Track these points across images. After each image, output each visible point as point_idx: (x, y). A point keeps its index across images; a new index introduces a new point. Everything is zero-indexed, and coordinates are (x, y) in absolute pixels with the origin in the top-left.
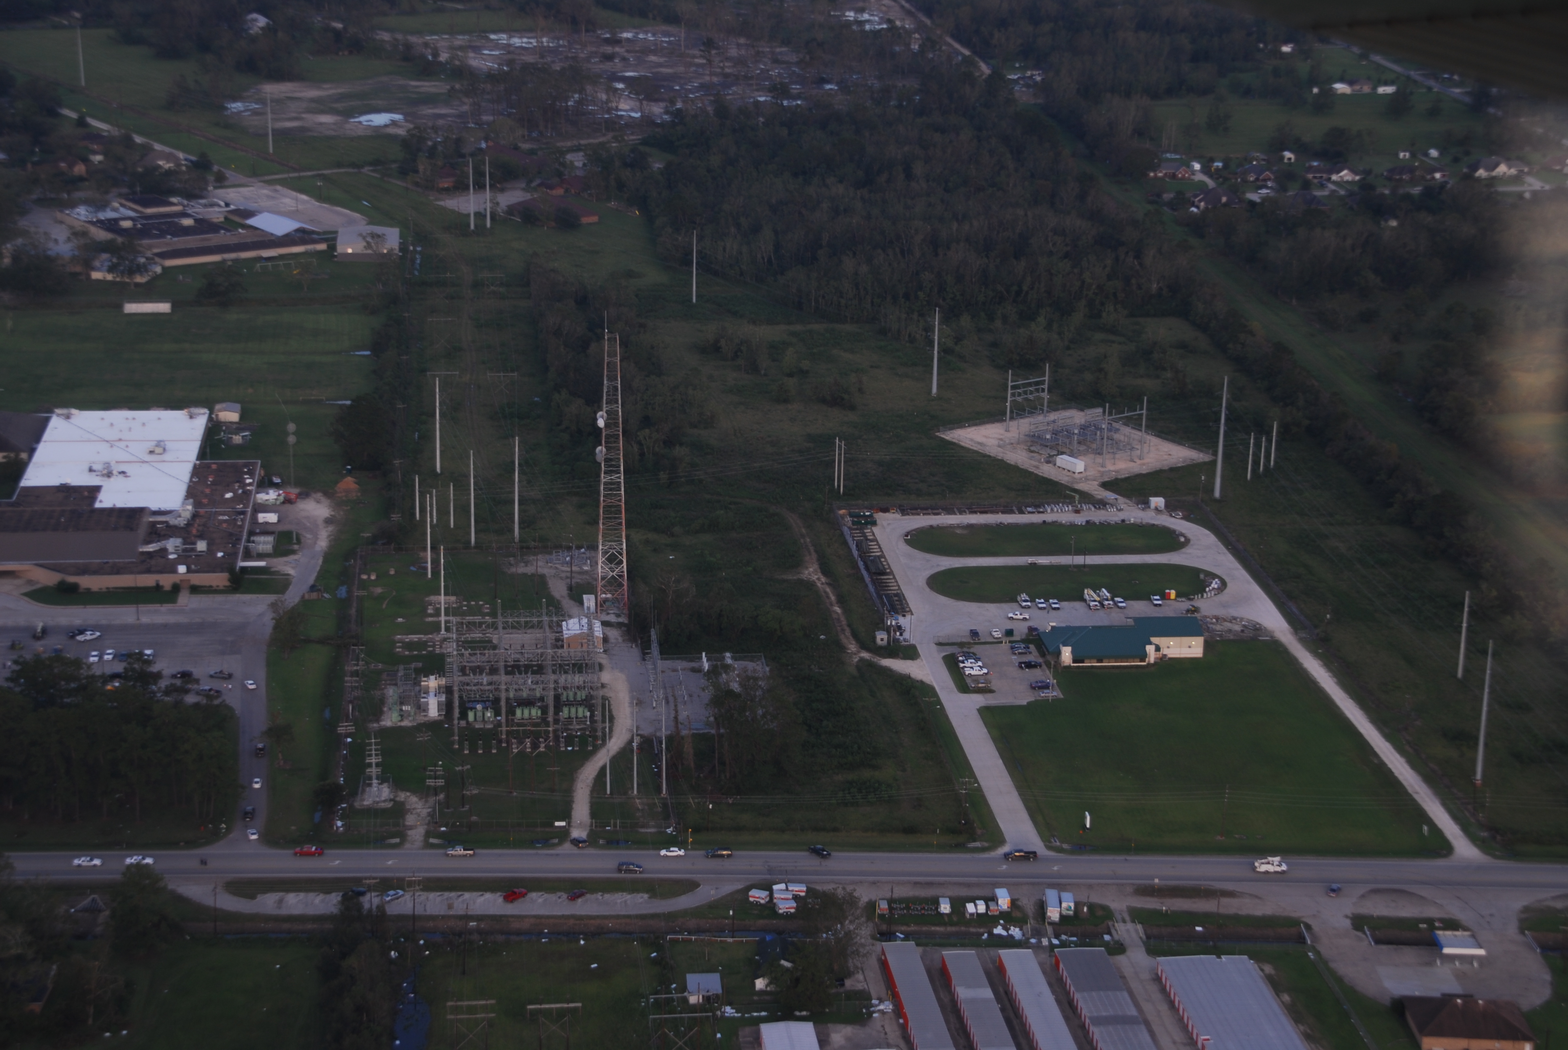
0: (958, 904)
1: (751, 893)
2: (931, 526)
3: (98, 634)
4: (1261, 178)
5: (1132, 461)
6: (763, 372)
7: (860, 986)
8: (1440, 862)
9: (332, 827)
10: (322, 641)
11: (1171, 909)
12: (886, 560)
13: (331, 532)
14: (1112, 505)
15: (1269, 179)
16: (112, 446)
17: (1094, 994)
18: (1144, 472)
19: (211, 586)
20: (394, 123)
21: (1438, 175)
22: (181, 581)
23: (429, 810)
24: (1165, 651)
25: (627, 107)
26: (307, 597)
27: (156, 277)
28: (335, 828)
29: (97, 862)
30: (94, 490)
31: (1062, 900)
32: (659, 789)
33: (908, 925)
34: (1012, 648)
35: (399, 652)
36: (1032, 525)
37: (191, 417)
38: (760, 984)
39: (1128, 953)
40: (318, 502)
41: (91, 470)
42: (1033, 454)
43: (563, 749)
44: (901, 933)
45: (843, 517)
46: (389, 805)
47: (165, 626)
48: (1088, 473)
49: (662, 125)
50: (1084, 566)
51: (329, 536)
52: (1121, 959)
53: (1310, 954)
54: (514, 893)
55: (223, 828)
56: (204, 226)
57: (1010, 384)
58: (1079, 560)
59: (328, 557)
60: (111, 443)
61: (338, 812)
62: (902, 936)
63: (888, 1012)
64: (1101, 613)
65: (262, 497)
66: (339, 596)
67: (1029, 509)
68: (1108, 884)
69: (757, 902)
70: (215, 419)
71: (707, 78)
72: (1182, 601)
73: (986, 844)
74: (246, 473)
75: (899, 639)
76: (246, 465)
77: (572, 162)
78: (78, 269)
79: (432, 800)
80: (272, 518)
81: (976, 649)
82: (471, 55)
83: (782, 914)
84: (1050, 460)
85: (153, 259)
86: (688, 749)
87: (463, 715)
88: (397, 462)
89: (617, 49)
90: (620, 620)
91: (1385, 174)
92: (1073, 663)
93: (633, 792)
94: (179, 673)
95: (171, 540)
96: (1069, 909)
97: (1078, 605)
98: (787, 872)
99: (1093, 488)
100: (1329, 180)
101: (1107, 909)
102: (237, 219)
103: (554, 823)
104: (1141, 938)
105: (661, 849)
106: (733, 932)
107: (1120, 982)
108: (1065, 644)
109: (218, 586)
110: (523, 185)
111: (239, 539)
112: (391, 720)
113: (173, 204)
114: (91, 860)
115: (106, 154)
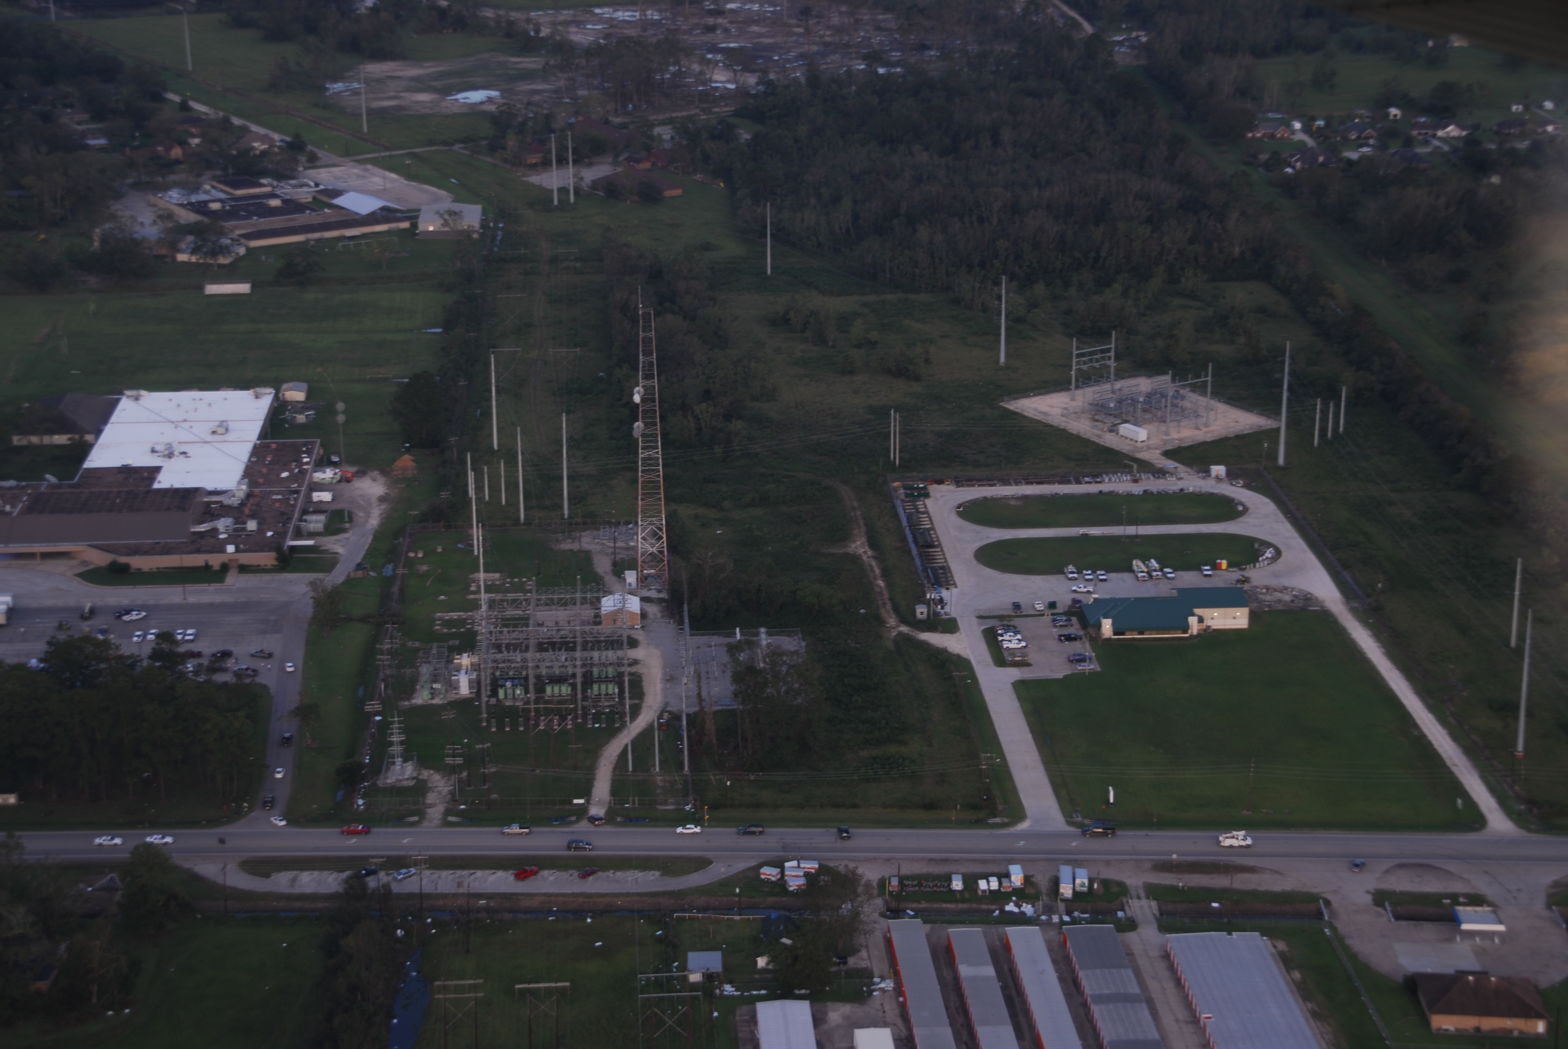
0: (970, 881)
1: (762, 870)
2: (985, 498)
3: (144, 614)
4: (1363, 135)
5: (1197, 428)
6: (831, 344)
7: (863, 964)
8: (1472, 836)
9: (352, 805)
10: (363, 620)
11: (1189, 885)
12: (936, 533)
13: (384, 510)
14: (1172, 474)
15: (1372, 137)
16: (176, 427)
17: (1098, 971)
18: (1209, 440)
19: (259, 566)
20: (490, 100)
21: (1550, 128)
22: (230, 560)
23: (451, 788)
24: (1208, 622)
25: (724, 79)
26: (352, 575)
27: (240, 259)
28: (355, 807)
29: (118, 841)
30: (155, 471)
31: (1076, 876)
32: (681, 766)
33: (919, 902)
34: (1054, 620)
35: (437, 629)
36: (1088, 496)
37: (257, 397)
38: (761, 962)
39: (1140, 930)
40: (374, 480)
41: (153, 451)
42: (1096, 423)
43: (590, 726)
44: (912, 910)
45: (896, 489)
46: (412, 783)
47: (211, 606)
48: (1151, 442)
49: (755, 96)
50: (1137, 536)
51: (381, 514)
52: (1131, 937)
53: (1326, 930)
54: (526, 871)
55: (245, 807)
56: (292, 206)
57: (1075, 353)
58: (1131, 530)
59: (378, 535)
60: (175, 424)
61: (360, 791)
62: (912, 913)
63: (888, 990)
64: (1149, 584)
65: (319, 476)
66: (384, 574)
67: (1087, 479)
68: (1126, 860)
69: (768, 879)
70: (281, 399)
71: (806, 47)
72: (1233, 571)
73: (1006, 820)
74: (304, 452)
75: (939, 612)
76: (305, 444)
77: (660, 135)
78: (164, 251)
79: (454, 778)
80: (326, 496)
81: (1016, 622)
82: (573, 29)
83: (792, 892)
84: (1113, 429)
85: (238, 240)
86: (710, 726)
87: (494, 693)
88: (452, 439)
89: (720, 20)
90: (661, 596)
91: (1494, 128)
92: (1114, 635)
93: (655, 769)
94: (219, 652)
95: (223, 519)
96: (1083, 885)
97: (1126, 576)
98: (799, 849)
99: (1154, 457)
100: (1434, 136)
101: (1121, 885)
102: (324, 198)
103: (572, 801)
104: (1154, 914)
105: (677, 827)
106: (741, 910)
107: (1129, 958)
108: (1106, 617)
109: (265, 565)
110: (611, 159)
111: (290, 519)
112: (422, 699)
113: (261, 185)
114: (112, 839)
115: (203, 136)
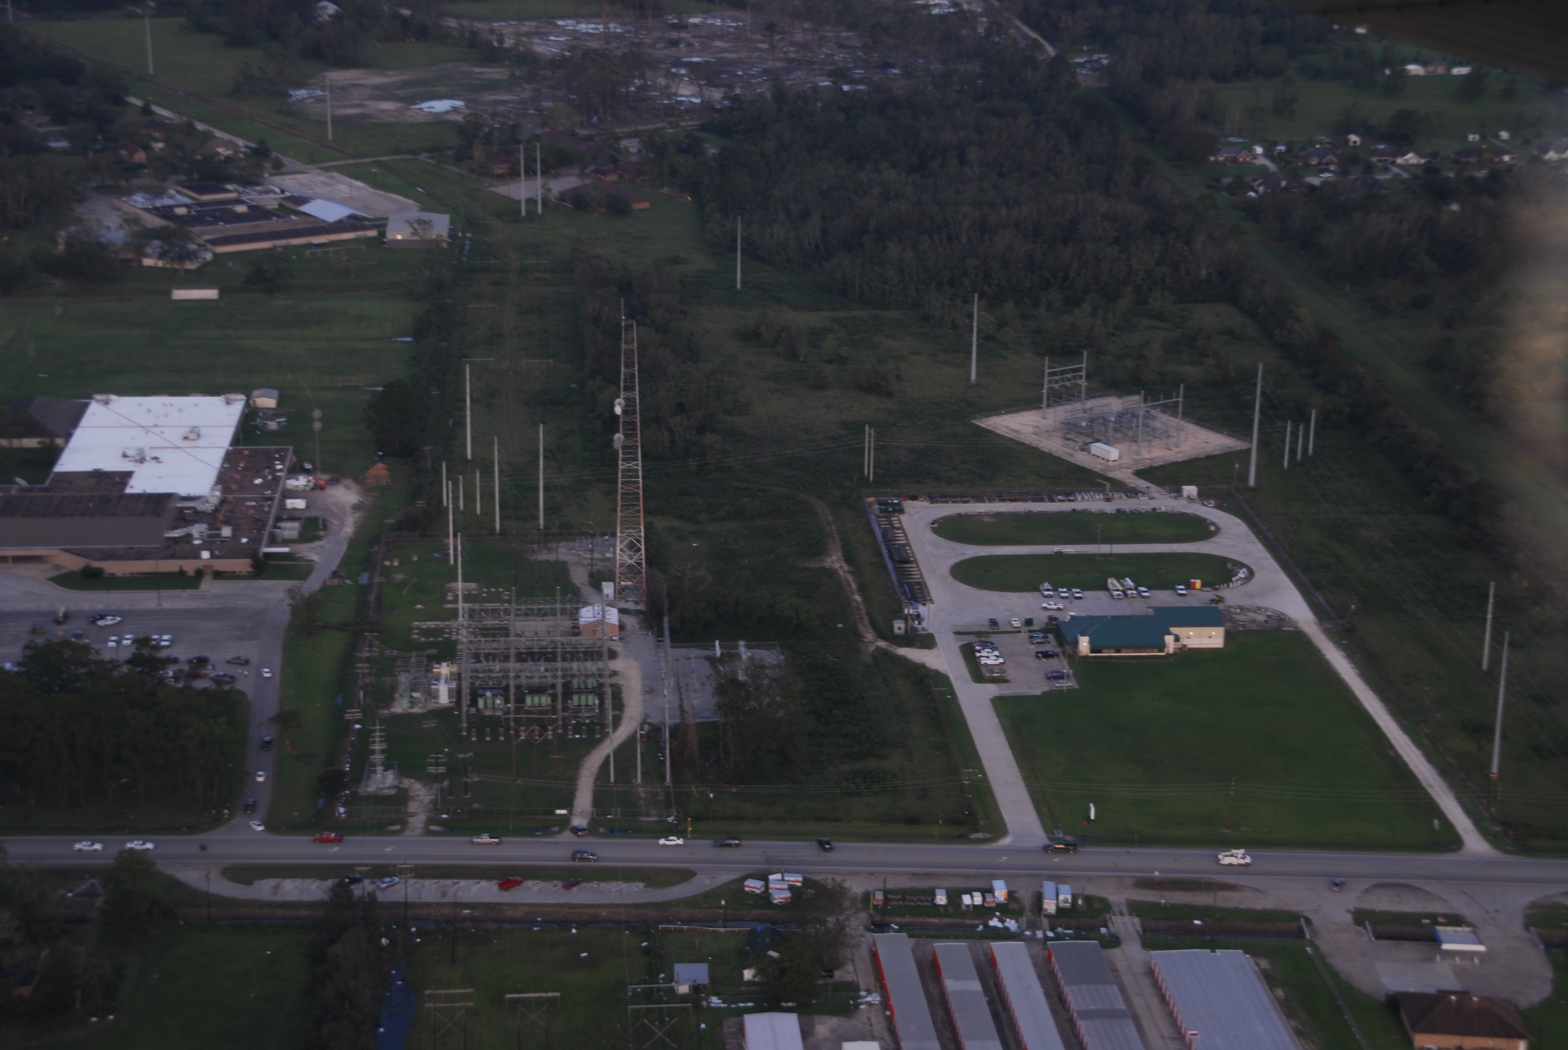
0: (954, 895)
1: (746, 883)
2: (959, 515)
3: (119, 619)
4: (1323, 161)
5: (1168, 449)
6: (802, 359)
7: (849, 978)
8: (1449, 857)
9: (334, 813)
10: (340, 627)
11: (1171, 902)
12: (911, 549)
13: (359, 518)
14: (1144, 494)
15: (1332, 163)
16: (147, 432)
17: (1083, 987)
18: (1180, 460)
19: (234, 572)
20: (455, 110)
21: (1506, 158)
22: (205, 566)
23: (433, 797)
24: (1184, 641)
25: (689, 93)
26: (328, 583)
27: (206, 264)
28: (337, 814)
29: (98, 846)
30: (125, 476)
31: (1060, 892)
32: (663, 777)
33: (902, 916)
34: (1031, 637)
35: (415, 638)
36: (1061, 514)
37: (228, 403)
38: (748, 974)
39: (1123, 946)
40: (348, 488)
41: (125, 456)
42: (1068, 442)
43: (570, 737)
44: (896, 924)
45: (870, 504)
46: (392, 792)
47: (186, 612)
48: (1122, 462)
49: (720, 111)
50: (1111, 555)
51: (355, 522)
52: (1115, 953)
53: (1308, 949)
54: (510, 881)
55: (226, 814)
56: (258, 213)
57: (1047, 371)
58: (1105, 549)
59: (353, 543)
60: (146, 429)
61: (341, 799)
62: (896, 927)
63: (875, 1004)
64: (1124, 603)
65: (292, 483)
66: (360, 582)
67: (1060, 497)
68: (1107, 877)
69: (753, 892)
70: (252, 406)
71: (770, 63)
72: (1207, 591)
73: (988, 836)
74: (277, 459)
75: (917, 628)
76: (277, 451)
77: (627, 148)
78: (130, 256)
79: (435, 787)
80: (300, 504)
81: (993, 638)
82: (536, 41)
83: (776, 905)
84: (1085, 448)
85: (205, 246)
86: (693, 738)
87: (474, 703)
89: (683, 35)
90: (639, 607)
91: (1452, 156)
92: (1091, 653)
93: (637, 781)
94: (195, 658)
95: (197, 525)
96: (1066, 901)
97: (1101, 594)
98: (782, 862)
99: (1126, 476)
100: (1394, 163)
101: (1104, 901)
102: (290, 206)
103: (554, 811)
104: (1137, 931)
105: (660, 838)
106: (726, 922)
107: (1114, 975)
108: (1083, 635)
109: (241, 572)
110: (577, 171)
111: (264, 526)
112: (402, 708)
113: (228, 191)
114: (92, 844)
115: (166, 141)
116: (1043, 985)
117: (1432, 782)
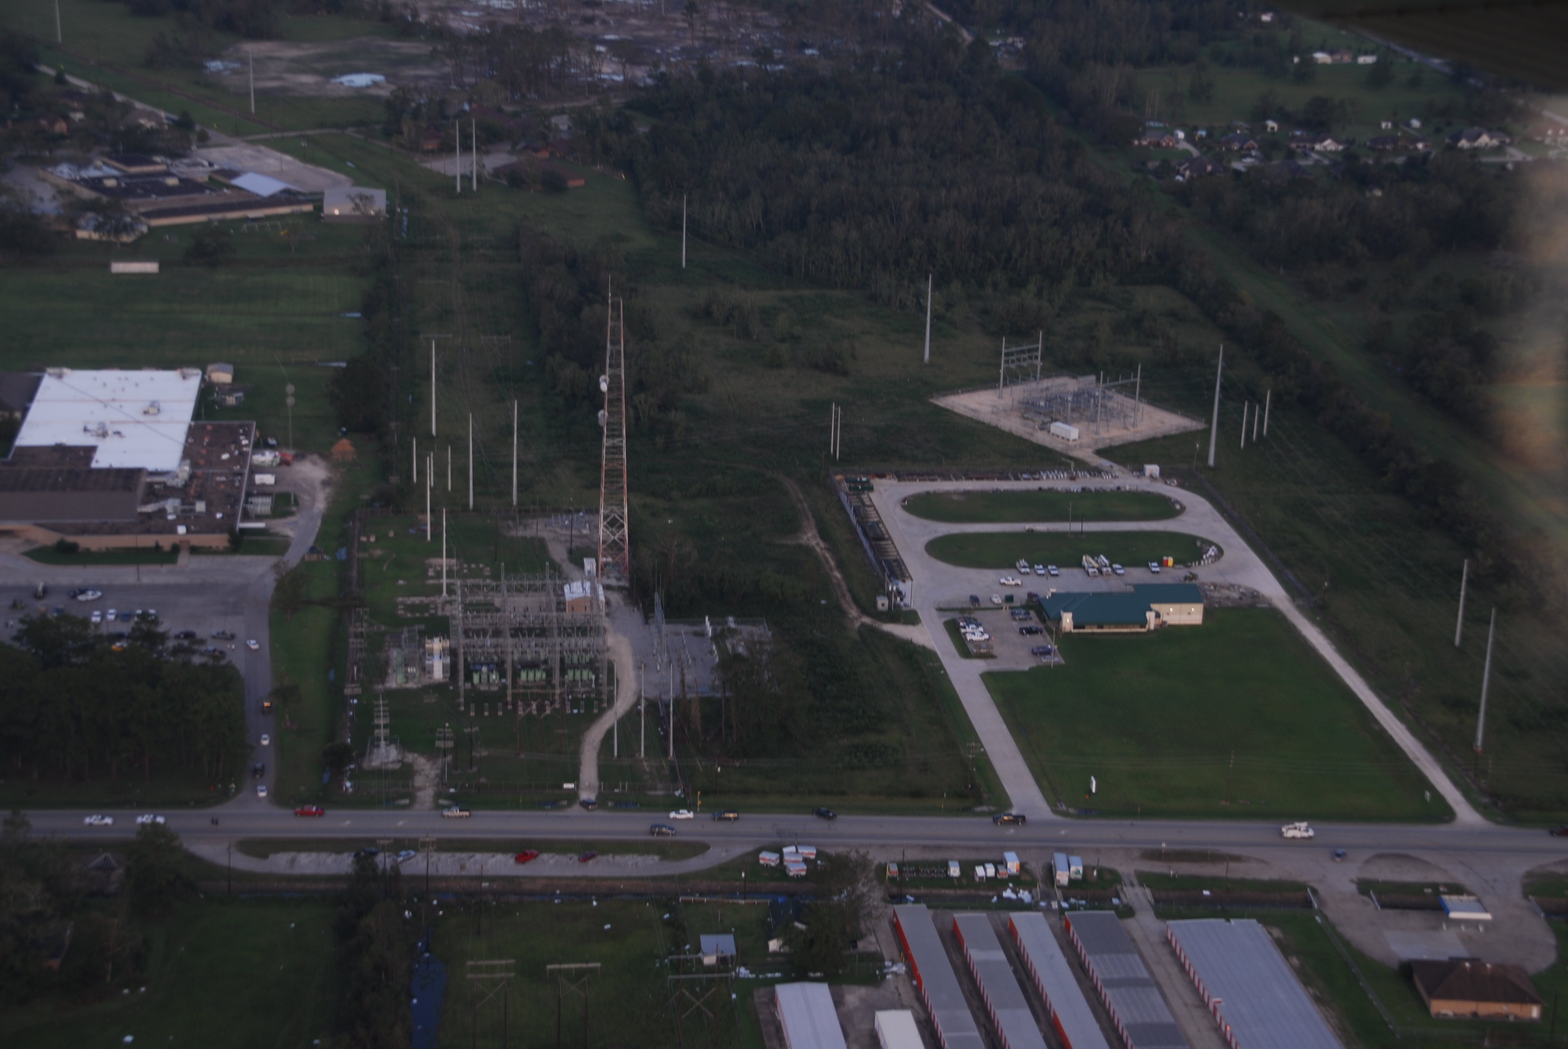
0: (968, 868)
1: (761, 856)
2: (928, 493)
3: (99, 594)
4: (1245, 147)
5: (1126, 428)
6: (755, 337)
7: (872, 948)
8: (1443, 828)
9: (342, 788)
10: (324, 603)
11: (1179, 873)
12: (884, 526)
13: (329, 493)
14: (1107, 473)
15: (1253, 148)
16: (106, 407)
17: (1106, 957)
18: (1138, 440)
19: (210, 547)
20: (375, 84)
21: (1420, 146)
22: (181, 542)
23: (438, 771)
24: (1165, 618)
25: (610, 71)
26: (307, 558)
27: (142, 237)
28: (344, 788)
29: (108, 820)
30: (90, 451)
31: (1071, 863)
32: (666, 752)
33: (918, 887)
34: (1013, 614)
35: (401, 614)
36: (1028, 492)
37: (184, 377)
38: (774, 945)
39: (1137, 917)
40: (314, 463)
41: (86, 430)
42: (1027, 421)
43: (569, 712)
44: (911, 895)
45: (839, 482)
46: (397, 766)
47: (166, 587)
48: (1083, 441)
49: (645, 89)
50: (1082, 533)
51: (327, 498)
52: (1130, 923)
53: (1317, 918)
54: (526, 854)
55: (232, 788)
56: (188, 186)
57: (1004, 351)
58: (1076, 527)
59: (326, 519)
60: (105, 403)
61: (346, 773)
62: (912, 899)
63: (901, 974)
64: (1100, 580)
65: (258, 459)
66: (339, 558)
67: (1025, 476)
68: (1116, 849)
69: (768, 865)
70: (208, 381)
71: (689, 42)
72: (1180, 568)
73: (992, 809)
74: (242, 435)
75: (900, 604)
76: (241, 426)
77: (557, 126)
78: (64, 227)
79: (441, 761)
80: (269, 479)
81: (977, 615)
82: (451, 16)
83: (793, 877)
84: (1044, 427)
85: (140, 219)
86: (695, 712)
87: (468, 678)
89: (598, 12)
90: (622, 583)
91: (1368, 143)
92: (1074, 629)
93: (640, 755)
94: (182, 633)
95: (170, 500)
96: (1077, 872)
97: (1076, 571)
98: (796, 835)
99: (1087, 455)
100: (1313, 149)
101: (1113, 872)
102: (221, 179)
103: (562, 785)
104: (1149, 902)
105: (669, 811)
106: (745, 895)
107: (1130, 945)
108: (1066, 610)
109: (217, 547)
110: (508, 148)
111: (237, 501)
112: (397, 682)
113: (155, 163)
114: (103, 818)
115: (86, 112)
116: (1065, 954)
117: (1418, 755)
